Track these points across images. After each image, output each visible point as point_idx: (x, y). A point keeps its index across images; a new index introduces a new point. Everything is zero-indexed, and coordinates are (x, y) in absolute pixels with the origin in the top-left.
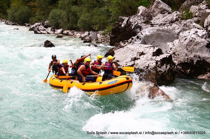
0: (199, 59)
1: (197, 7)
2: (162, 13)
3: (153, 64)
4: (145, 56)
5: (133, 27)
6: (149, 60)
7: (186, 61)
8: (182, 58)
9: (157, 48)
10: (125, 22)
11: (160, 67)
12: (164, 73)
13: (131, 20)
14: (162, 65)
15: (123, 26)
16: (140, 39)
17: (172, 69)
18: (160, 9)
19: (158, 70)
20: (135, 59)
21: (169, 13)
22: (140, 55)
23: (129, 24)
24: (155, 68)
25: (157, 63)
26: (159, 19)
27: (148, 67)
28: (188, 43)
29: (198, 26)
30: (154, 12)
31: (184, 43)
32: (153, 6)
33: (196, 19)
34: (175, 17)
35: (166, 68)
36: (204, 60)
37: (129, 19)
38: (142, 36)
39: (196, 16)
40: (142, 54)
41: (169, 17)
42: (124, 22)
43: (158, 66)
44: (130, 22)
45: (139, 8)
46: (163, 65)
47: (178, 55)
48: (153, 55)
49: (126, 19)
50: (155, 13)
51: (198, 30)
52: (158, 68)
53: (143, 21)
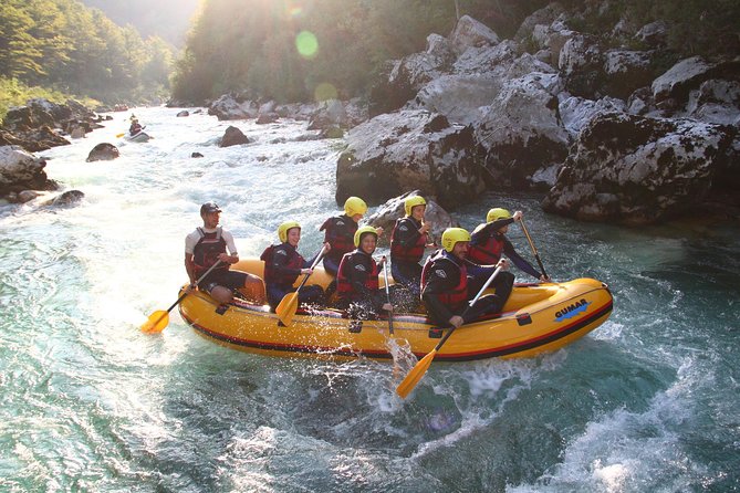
0: (535, 135)
1: (546, 28)
2: (476, 46)
3: (423, 149)
4: (409, 135)
5: (412, 80)
6: (415, 142)
7: (507, 142)
8: (498, 135)
9: (436, 115)
10: (395, 71)
11: (441, 156)
12: (450, 168)
13: (408, 66)
14: (445, 150)
15: (391, 79)
16: (423, 104)
17: (472, 160)
18: (472, 35)
19: (436, 163)
20: (388, 142)
21: (492, 45)
22: (400, 134)
23: (404, 74)
24: (428, 159)
25: (431, 146)
26: (470, 59)
27: (412, 158)
28: (511, 100)
29: (547, 67)
30: (459, 44)
31: (503, 102)
32: (457, 33)
33: (544, 53)
34: (504, 53)
35: (456, 155)
36: (543, 136)
37: (403, 64)
38: (427, 97)
39: (545, 48)
40: (405, 130)
41: (492, 53)
42: (393, 71)
43: (435, 154)
44: (407, 71)
45: (428, 39)
46: (449, 151)
47: (491, 129)
48: (426, 131)
49: (398, 63)
50: (461, 47)
51: (543, 76)
52: (434, 157)
53: (435, 66)
